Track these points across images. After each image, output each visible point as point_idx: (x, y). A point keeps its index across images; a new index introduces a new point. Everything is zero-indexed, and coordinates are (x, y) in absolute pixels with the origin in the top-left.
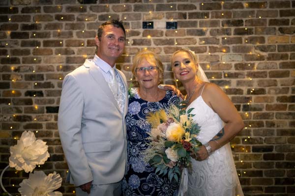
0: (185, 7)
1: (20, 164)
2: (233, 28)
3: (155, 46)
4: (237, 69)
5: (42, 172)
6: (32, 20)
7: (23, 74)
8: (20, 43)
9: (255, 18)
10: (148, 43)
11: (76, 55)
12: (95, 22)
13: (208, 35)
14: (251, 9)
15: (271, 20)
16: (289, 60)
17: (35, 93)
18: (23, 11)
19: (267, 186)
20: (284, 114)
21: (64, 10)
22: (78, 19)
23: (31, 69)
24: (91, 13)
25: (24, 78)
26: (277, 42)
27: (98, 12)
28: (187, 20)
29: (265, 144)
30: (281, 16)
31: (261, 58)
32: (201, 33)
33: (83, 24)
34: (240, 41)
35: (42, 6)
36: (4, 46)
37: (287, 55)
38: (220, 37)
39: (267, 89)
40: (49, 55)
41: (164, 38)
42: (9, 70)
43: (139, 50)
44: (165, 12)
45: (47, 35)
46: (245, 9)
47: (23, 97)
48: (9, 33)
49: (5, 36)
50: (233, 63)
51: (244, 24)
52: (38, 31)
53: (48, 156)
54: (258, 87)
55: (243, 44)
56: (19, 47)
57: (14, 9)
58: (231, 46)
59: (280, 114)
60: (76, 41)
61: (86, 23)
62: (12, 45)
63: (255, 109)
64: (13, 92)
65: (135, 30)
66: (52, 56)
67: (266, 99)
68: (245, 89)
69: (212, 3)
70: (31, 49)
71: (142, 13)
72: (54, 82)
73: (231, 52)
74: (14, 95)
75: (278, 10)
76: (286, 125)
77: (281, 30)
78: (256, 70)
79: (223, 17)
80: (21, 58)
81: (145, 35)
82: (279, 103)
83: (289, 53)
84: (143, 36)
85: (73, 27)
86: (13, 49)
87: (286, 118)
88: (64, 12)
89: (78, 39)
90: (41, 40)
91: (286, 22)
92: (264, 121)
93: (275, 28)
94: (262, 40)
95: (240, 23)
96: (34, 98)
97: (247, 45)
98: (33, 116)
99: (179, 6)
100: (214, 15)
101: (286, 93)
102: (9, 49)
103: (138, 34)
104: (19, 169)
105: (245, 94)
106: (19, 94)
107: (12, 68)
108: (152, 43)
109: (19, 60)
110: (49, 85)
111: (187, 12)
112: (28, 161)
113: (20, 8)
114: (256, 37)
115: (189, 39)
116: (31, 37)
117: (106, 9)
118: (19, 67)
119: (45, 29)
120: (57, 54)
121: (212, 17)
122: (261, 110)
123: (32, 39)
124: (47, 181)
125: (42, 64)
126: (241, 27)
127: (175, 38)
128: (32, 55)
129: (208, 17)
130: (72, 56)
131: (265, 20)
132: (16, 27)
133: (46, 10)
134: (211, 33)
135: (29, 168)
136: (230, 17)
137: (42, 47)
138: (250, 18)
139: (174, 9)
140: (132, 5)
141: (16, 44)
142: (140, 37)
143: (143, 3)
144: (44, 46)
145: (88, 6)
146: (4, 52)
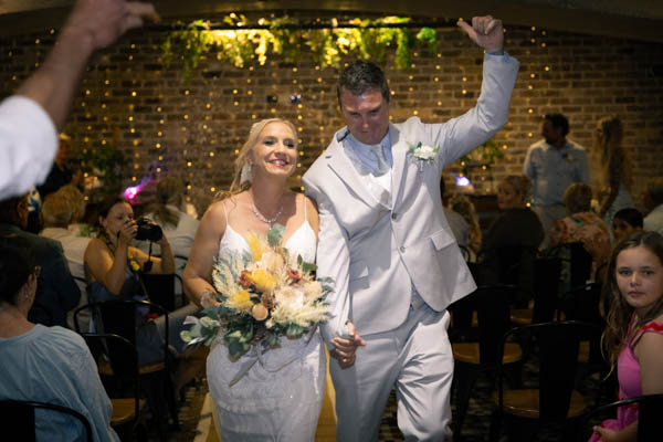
0: (308, 82)
6: (155, 94)
7: (147, 148)
8: (143, 118)
13: (330, 108)
18: (146, 85)
24: (215, 87)
25: (147, 152)
26: (397, 117)
27: (222, 86)
32: (325, 107)
35: (166, 80)
40: (173, 129)
41: (288, 111)
42: (132, 144)
45: (170, 109)
47: (146, 171)
48: (132, 107)
49: (127, 110)
56: (142, 121)
57: (137, 83)
64: (137, 167)
65: (260, 104)
66: (175, 129)
70: (154, 123)
71: (266, 87)
72: (178, 156)
74: (137, 170)
77: (400, 104)
80: (144, 132)
81: (269, 109)
84: (267, 110)
86: (136, 123)
90: (165, 114)
91: (405, 97)
99: (302, 80)
103: (261, 108)
109: (142, 134)
111: (310, 86)
113: (143, 82)
116: (155, 112)
118: (142, 142)
119: (169, 103)
120: (181, 127)
123: (156, 114)
127: (299, 112)
128: (155, 129)
133: (170, 84)
139: (297, 83)
140: (257, 79)
141: (139, 118)
142: (264, 111)
143: (267, 77)
144: (168, 120)
145: (212, 80)
146: (128, 127)
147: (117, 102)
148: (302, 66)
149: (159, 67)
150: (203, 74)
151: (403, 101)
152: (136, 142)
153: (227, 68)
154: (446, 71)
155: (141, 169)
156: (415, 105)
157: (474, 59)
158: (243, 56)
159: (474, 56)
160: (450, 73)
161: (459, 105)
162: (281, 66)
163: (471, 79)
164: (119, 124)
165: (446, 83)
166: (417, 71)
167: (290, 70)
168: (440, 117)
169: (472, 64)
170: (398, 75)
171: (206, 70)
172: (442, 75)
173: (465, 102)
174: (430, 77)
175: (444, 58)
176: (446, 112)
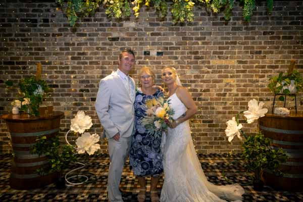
0: (167, 44)
1: (76, 129)
2: (193, 56)
3: (151, 65)
4: (195, 78)
5: (88, 133)
6: (83, 50)
7: (78, 80)
8: (76, 63)
9: (205, 50)
10: (147, 63)
11: (107, 70)
12: (118, 51)
13: (179, 59)
14: (203, 46)
15: (213, 52)
16: (223, 74)
17: (85, 90)
18: (78, 45)
19: (210, 141)
21: (101, 44)
22: (109, 50)
23: (82, 77)
24: (116, 46)
25: (78, 82)
26: (217, 64)
27: (119, 45)
28: (169, 51)
29: (209, 119)
30: (219, 49)
31: (208, 72)
32: (176, 58)
33: (111, 52)
34: (197, 63)
35: (89, 42)
36: (67, 64)
38: (186, 61)
39: (211, 89)
40: (92, 69)
41: (155, 60)
44: (156, 46)
45: (91, 58)
46: (200, 45)
47: (78, 92)
48: (70, 57)
49: (68, 59)
50: (193, 75)
51: (199, 53)
52: (86, 56)
53: (92, 124)
54: (206, 88)
55: (198, 65)
56: (76, 65)
57: (73, 43)
58: (192, 66)
59: (218, 102)
60: (107, 62)
61: (113, 52)
62: (72, 64)
63: (204, 100)
64: (73, 90)
65: (140, 56)
66: (94, 70)
67: (210, 95)
68: (199, 89)
69: (182, 42)
70: (83, 66)
71: (143, 47)
72: (95, 84)
73: (192, 69)
74: (73, 91)
75: (218, 46)
76: (221, 109)
77: (219, 57)
78: (205, 79)
79: (187, 49)
80: (77, 71)
81: (145, 59)
82: (217, 97)
83: (223, 70)
84: (144, 59)
85: (106, 54)
86: (72, 66)
87: (221, 105)
88: (101, 46)
89: (108, 61)
90: (88, 61)
91: (222, 53)
92: (209, 106)
93: (216, 56)
94: (209, 62)
96: (84, 93)
97: (201, 65)
98: (84, 103)
99: (164, 43)
101: (221, 91)
102: (70, 66)
103: (141, 58)
104: (76, 131)
105: (199, 92)
106: (76, 91)
107: (72, 77)
109: (76, 72)
110: (92, 86)
111: (169, 46)
112: (81, 127)
113: (76, 43)
114: (205, 61)
115: (169, 61)
117: (124, 44)
118: (76, 76)
119: (90, 55)
120: (97, 69)
121: (182, 49)
122: (207, 100)
123: (83, 61)
124: (91, 138)
125: (89, 74)
126: (197, 55)
127: (162, 60)
128: (83, 69)
129: (180, 49)
130: (105, 70)
131: (210, 52)
132: (74, 54)
133: (91, 44)
134: (181, 58)
135: (81, 131)
136: (191, 49)
137: (88, 65)
138: (202, 50)
139: (161, 44)
140: (138, 42)
141: (74, 63)
142: (142, 60)
143: (144, 41)
144: (90, 64)
145: (114, 42)
146: (68, 68)
147: (63, 54)
148: (164, 35)
149: (85, 35)
150: (109, 38)
151: (221, 55)
152: (72, 76)
153: (122, 35)
154: (246, 38)
156: (227, 58)
157: (262, 32)
159: (262, 30)
160: (248, 39)
161: (253, 58)
162: (152, 34)
163: (260, 43)
164: (63, 66)
165: (245, 45)
166: (229, 39)
167: (157, 37)
168: (242, 65)
169: (261, 35)
170: (219, 41)
171: (110, 37)
172: (244, 41)
173: (256, 56)
174: (236, 42)
175: (245, 31)
176: (245, 62)
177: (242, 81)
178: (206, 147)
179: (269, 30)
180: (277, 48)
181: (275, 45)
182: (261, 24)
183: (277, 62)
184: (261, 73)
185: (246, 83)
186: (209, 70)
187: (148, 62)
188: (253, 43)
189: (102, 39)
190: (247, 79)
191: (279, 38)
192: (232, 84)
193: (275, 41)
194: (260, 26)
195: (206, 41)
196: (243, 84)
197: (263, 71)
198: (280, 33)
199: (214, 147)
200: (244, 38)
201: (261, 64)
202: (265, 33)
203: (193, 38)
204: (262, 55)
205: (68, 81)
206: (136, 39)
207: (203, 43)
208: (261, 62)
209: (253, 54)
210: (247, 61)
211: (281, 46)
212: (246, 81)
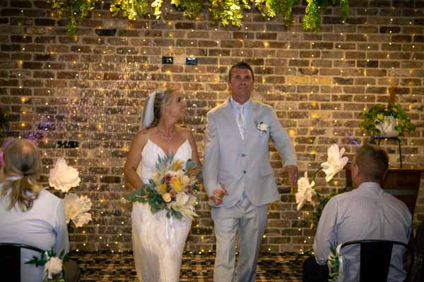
0: (206, 44)
1: (58, 185)
3: (174, 82)
5: (75, 194)
6: (46, 51)
7: (35, 106)
8: (32, 74)
9: (276, 58)
10: (167, 78)
11: (91, 88)
12: (113, 54)
14: (271, 49)
15: (290, 61)
16: (308, 101)
17: (47, 126)
18: (37, 40)
19: (283, 229)
20: (301, 155)
21: (80, 41)
22: (95, 52)
23: (44, 101)
24: (110, 45)
25: (35, 110)
26: (296, 83)
27: (116, 44)
28: (208, 56)
29: (283, 186)
30: (301, 57)
31: (281, 98)
32: (222, 71)
33: (101, 57)
34: (260, 80)
35: (57, 37)
36: (14, 77)
37: (306, 96)
40: (63, 87)
41: (183, 73)
42: (21, 102)
43: (157, 85)
44: (185, 48)
45: (61, 66)
46: (265, 49)
48: (21, 62)
49: (16, 66)
51: (265, 62)
52: (52, 62)
53: (79, 180)
55: (263, 83)
56: (31, 78)
57: (28, 38)
60: (92, 73)
61: (103, 56)
62: (23, 76)
63: (274, 150)
64: (23, 125)
65: (155, 65)
66: (65, 88)
69: (233, 42)
70: (44, 80)
71: (162, 48)
72: (68, 116)
74: (24, 128)
75: (299, 50)
76: (304, 167)
77: (300, 70)
79: (243, 55)
80: (32, 89)
81: (163, 70)
82: (298, 144)
83: (308, 94)
85: (89, 59)
86: (24, 79)
87: (304, 160)
88: (81, 43)
89: (94, 72)
90: (55, 72)
91: (306, 63)
93: (295, 69)
94: (282, 80)
95: (260, 62)
96: (46, 132)
97: (268, 84)
98: (44, 150)
99: (200, 41)
100: (235, 53)
101: (305, 134)
102: (20, 80)
104: (57, 188)
107: (23, 100)
108: (171, 79)
109: (31, 91)
110: (61, 119)
111: (208, 48)
113: (34, 37)
114: (276, 77)
115: (209, 76)
116: (45, 68)
117: (124, 42)
118: (30, 99)
119: (60, 60)
120: (71, 86)
121: (233, 55)
123: (45, 70)
124: (79, 203)
125: (55, 96)
126: (261, 66)
127: (195, 74)
128: (45, 87)
129: (229, 55)
131: (285, 60)
133: (61, 40)
135: (64, 189)
136: (251, 56)
137: (56, 79)
138: (270, 57)
139: (195, 45)
140: (152, 39)
141: (29, 74)
142: (159, 72)
143: (164, 38)
144: (58, 78)
145: (106, 38)
146: (16, 83)
147: (6, 56)
148: (200, 27)
149: (51, 23)
150: (96, 30)
151: (304, 68)
153: (122, 25)
154: (349, 38)
155: (29, 127)
156: (316, 72)
157: (379, 27)
158: (136, 9)
159: (378, 23)
160: (353, 40)
161: (362, 74)
162: (178, 26)
163: (375, 47)
164: (7, 79)
165: (348, 50)
166: (319, 38)
167: (187, 31)
168: (342, 86)
169: (376, 32)
170: (300, 41)
171: (100, 28)
172: (345, 42)
173: (368, 71)
174: (332, 44)
175: (347, 25)
176: (348, 80)
177: (343, 115)
178: (276, 240)
179: (390, 25)
180: (406, 56)
181: (402, 51)
182: (376, 13)
183: (406, 81)
184: (379, 101)
185: (350, 120)
186: (284, 94)
187: (169, 77)
188: (363, 47)
189: (83, 32)
190: (353, 112)
191: (409, 39)
192: (325, 120)
193: (402, 44)
194: (374, 16)
195: (277, 41)
196: (345, 120)
197: (381, 97)
198: (411, 30)
199: (292, 240)
200: (345, 38)
201: (377, 86)
202: (383, 30)
203: (253, 34)
204: (379, 68)
205: (14, 109)
206: (148, 34)
207: (272, 45)
208: (377, 81)
209: (364, 66)
210: (352, 79)
211: (413, 53)
212: (350, 116)
